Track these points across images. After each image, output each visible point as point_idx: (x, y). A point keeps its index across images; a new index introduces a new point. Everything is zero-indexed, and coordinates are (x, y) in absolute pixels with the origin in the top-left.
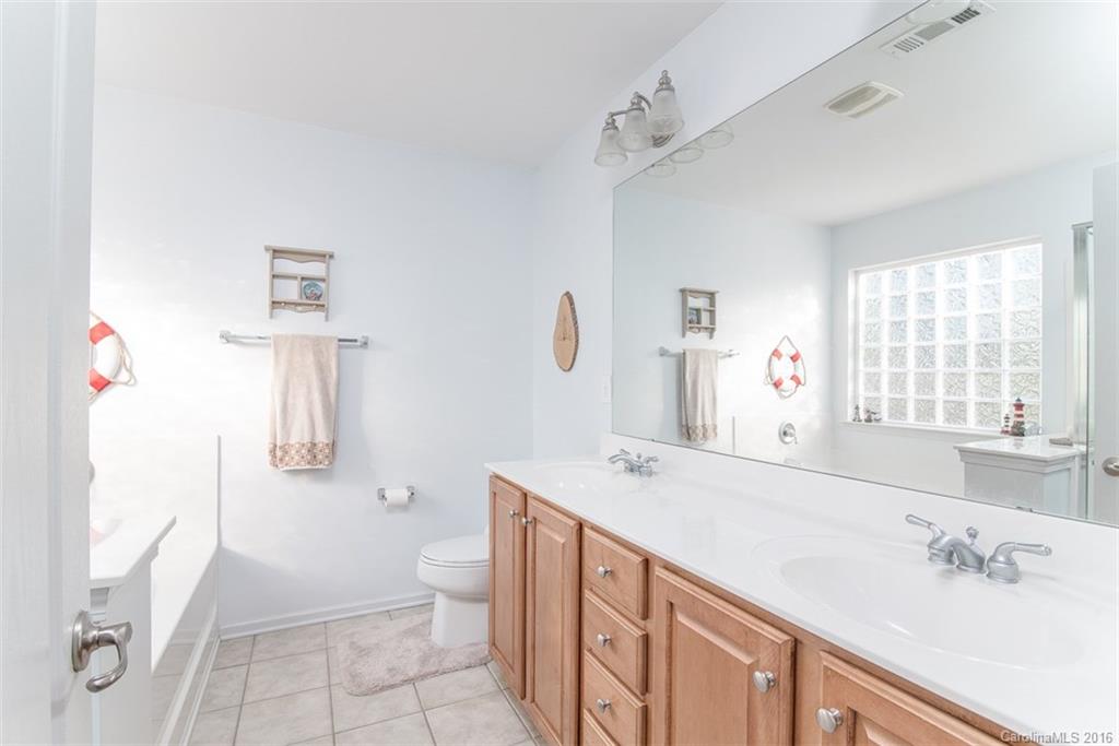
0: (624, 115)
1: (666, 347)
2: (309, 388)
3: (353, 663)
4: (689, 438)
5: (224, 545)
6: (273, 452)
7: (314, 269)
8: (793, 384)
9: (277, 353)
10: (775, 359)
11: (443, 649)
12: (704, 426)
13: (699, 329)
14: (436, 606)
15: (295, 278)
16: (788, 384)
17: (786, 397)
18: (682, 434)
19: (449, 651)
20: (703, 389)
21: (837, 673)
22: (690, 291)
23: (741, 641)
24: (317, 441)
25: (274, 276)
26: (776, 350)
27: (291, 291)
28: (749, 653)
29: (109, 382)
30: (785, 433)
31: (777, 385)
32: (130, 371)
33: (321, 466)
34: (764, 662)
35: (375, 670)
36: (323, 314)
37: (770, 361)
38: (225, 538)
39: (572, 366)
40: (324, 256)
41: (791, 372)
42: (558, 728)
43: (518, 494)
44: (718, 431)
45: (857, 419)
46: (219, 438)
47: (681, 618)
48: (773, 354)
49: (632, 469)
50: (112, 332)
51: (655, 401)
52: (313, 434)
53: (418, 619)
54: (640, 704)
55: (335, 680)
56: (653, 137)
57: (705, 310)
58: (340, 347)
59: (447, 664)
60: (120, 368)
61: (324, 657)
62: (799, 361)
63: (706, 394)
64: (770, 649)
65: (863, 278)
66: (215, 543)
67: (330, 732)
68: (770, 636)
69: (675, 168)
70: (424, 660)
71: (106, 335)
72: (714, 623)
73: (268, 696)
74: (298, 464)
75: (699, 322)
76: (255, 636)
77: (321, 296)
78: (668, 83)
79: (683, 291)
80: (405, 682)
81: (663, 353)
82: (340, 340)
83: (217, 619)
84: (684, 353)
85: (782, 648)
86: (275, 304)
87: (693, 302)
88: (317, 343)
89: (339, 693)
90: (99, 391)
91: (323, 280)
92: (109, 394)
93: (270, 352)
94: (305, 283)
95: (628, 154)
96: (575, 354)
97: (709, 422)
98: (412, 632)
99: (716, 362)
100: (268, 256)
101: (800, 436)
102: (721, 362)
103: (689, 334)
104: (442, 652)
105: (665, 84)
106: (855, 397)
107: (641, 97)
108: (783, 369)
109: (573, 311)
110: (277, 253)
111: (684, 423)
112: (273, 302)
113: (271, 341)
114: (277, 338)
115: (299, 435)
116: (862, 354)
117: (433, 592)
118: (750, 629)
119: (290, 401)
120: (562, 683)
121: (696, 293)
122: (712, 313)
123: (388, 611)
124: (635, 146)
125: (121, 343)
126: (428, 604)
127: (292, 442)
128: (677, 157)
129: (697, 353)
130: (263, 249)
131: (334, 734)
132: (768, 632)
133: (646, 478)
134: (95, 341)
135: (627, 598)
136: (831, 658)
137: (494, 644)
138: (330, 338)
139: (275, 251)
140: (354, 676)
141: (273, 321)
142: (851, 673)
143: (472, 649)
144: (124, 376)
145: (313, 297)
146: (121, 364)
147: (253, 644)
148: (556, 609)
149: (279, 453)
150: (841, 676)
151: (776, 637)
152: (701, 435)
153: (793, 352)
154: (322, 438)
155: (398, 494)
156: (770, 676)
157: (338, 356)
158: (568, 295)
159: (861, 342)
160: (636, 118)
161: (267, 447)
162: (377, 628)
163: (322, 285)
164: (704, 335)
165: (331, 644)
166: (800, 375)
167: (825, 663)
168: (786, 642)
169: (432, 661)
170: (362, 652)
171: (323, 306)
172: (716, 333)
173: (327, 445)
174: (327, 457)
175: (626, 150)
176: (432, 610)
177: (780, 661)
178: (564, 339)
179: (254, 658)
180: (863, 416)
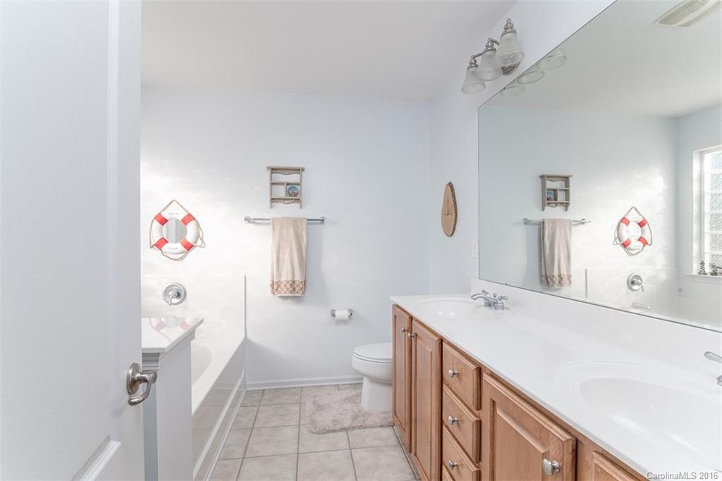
0: (481, 56)
1: (529, 218)
2: (291, 249)
3: (313, 414)
4: (548, 283)
5: (248, 337)
6: (272, 285)
7: (293, 178)
8: (641, 244)
9: (274, 229)
10: (623, 225)
11: (366, 413)
12: (560, 276)
13: (556, 204)
14: (364, 384)
15: (283, 184)
16: (635, 244)
17: (632, 255)
18: (542, 282)
19: (371, 414)
20: (559, 247)
21: (605, 471)
22: (548, 177)
23: (537, 435)
24: (295, 280)
25: (272, 184)
26: (624, 218)
27: (281, 192)
28: (543, 445)
29: (192, 246)
30: (633, 283)
31: (625, 245)
32: (202, 239)
33: (297, 295)
34: (552, 453)
35: (325, 419)
36: (299, 205)
37: (619, 226)
38: (248, 333)
39: (453, 233)
40: (299, 170)
41: (639, 235)
42: (428, 475)
43: (407, 317)
44: (572, 279)
45: (702, 272)
46: (245, 277)
47: (499, 412)
48: (621, 221)
49: (489, 305)
50: (194, 219)
51: (519, 257)
52: (293, 275)
53: (354, 392)
54: (475, 469)
55: (303, 422)
56: (503, 68)
57: (560, 190)
58: (308, 224)
59: (369, 422)
60: (197, 239)
61: (298, 408)
62: (646, 226)
63: (562, 253)
64: (556, 444)
65: (708, 157)
66: (243, 336)
67: (296, 452)
68: (557, 435)
69: (524, 89)
70: (355, 418)
71: (191, 220)
72: (520, 418)
73: (266, 425)
74: (285, 293)
75: (556, 199)
76: (264, 390)
77: (297, 194)
78: (512, 27)
79: (542, 177)
80: (341, 430)
81: (526, 222)
82: (309, 220)
83: (245, 378)
84: (543, 223)
85: (565, 444)
86: (273, 200)
87: (550, 185)
88: (295, 222)
89: (304, 431)
90: (188, 250)
91: (298, 184)
92: (193, 252)
93: (271, 227)
94: (289, 187)
95: (486, 83)
96: (455, 225)
97: (564, 272)
98: (348, 400)
99: (570, 229)
100: (269, 172)
101: (647, 286)
102: (574, 229)
103: (547, 208)
104: (367, 414)
105: (509, 28)
106: (701, 254)
107: (493, 41)
108: (631, 232)
109: (454, 195)
110: (274, 170)
111: (544, 273)
112: (272, 199)
113: (271, 221)
114: (274, 219)
115: (285, 277)
116: (707, 219)
117: (361, 376)
118: (543, 427)
119: (281, 256)
120: (431, 446)
121: (552, 178)
122: (567, 192)
123: (338, 385)
124: (489, 76)
125: (198, 224)
126: (359, 384)
127: (282, 280)
128: (524, 79)
129: (554, 222)
130: (266, 168)
131: (298, 454)
132: (555, 431)
133: (499, 311)
134: (186, 224)
135: (466, 393)
136: (601, 458)
137: (396, 414)
138: (303, 218)
139: (272, 169)
140: (313, 422)
141: (272, 210)
142: (616, 473)
143: (384, 415)
144: (199, 242)
145: (294, 194)
146: (198, 237)
147: (263, 395)
148: (427, 395)
149: (275, 286)
150: (607, 473)
151: (560, 435)
152: (557, 282)
153: (640, 219)
154: (298, 278)
155: (342, 314)
156: (556, 464)
157: (307, 229)
158: (450, 185)
159: (707, 209)
160: (490, 57)
161: (269, 283)
162: (330, 394)
163: (298, 187)
164: (560, 209)
165: (303, 401)
166: (647, 238)
167: (596, 462)
168: (568, 440)
169: (359, 419)
170: (320, 408)
171: (299, 200)
172: (570, 207)
173: (301, 282)
174: (301, 289)
175: (484, 81)
176: (361, 387)
177: (563, 454)
178: (448, 214)
179: (262, 403)
180: (708, 270)
